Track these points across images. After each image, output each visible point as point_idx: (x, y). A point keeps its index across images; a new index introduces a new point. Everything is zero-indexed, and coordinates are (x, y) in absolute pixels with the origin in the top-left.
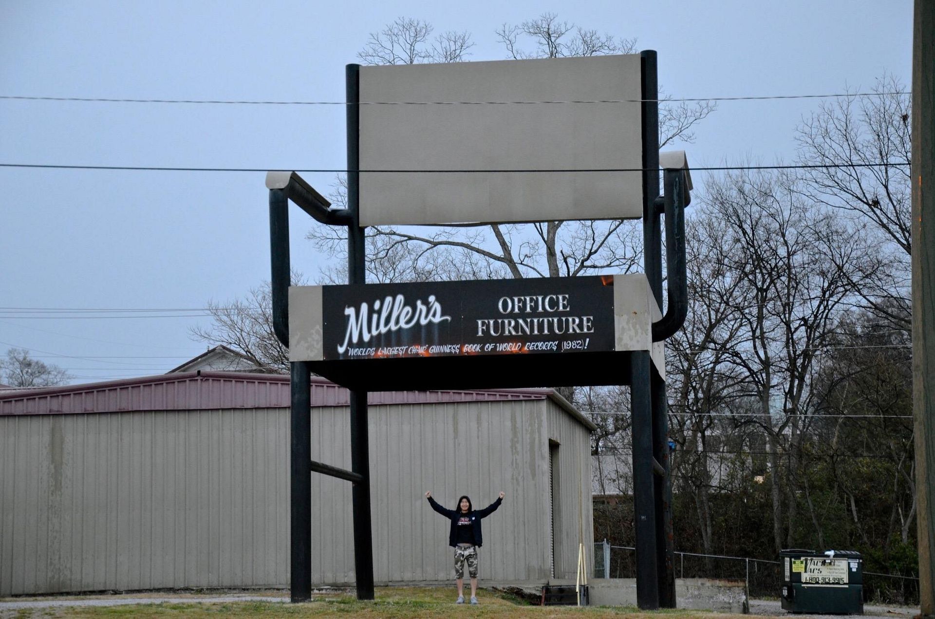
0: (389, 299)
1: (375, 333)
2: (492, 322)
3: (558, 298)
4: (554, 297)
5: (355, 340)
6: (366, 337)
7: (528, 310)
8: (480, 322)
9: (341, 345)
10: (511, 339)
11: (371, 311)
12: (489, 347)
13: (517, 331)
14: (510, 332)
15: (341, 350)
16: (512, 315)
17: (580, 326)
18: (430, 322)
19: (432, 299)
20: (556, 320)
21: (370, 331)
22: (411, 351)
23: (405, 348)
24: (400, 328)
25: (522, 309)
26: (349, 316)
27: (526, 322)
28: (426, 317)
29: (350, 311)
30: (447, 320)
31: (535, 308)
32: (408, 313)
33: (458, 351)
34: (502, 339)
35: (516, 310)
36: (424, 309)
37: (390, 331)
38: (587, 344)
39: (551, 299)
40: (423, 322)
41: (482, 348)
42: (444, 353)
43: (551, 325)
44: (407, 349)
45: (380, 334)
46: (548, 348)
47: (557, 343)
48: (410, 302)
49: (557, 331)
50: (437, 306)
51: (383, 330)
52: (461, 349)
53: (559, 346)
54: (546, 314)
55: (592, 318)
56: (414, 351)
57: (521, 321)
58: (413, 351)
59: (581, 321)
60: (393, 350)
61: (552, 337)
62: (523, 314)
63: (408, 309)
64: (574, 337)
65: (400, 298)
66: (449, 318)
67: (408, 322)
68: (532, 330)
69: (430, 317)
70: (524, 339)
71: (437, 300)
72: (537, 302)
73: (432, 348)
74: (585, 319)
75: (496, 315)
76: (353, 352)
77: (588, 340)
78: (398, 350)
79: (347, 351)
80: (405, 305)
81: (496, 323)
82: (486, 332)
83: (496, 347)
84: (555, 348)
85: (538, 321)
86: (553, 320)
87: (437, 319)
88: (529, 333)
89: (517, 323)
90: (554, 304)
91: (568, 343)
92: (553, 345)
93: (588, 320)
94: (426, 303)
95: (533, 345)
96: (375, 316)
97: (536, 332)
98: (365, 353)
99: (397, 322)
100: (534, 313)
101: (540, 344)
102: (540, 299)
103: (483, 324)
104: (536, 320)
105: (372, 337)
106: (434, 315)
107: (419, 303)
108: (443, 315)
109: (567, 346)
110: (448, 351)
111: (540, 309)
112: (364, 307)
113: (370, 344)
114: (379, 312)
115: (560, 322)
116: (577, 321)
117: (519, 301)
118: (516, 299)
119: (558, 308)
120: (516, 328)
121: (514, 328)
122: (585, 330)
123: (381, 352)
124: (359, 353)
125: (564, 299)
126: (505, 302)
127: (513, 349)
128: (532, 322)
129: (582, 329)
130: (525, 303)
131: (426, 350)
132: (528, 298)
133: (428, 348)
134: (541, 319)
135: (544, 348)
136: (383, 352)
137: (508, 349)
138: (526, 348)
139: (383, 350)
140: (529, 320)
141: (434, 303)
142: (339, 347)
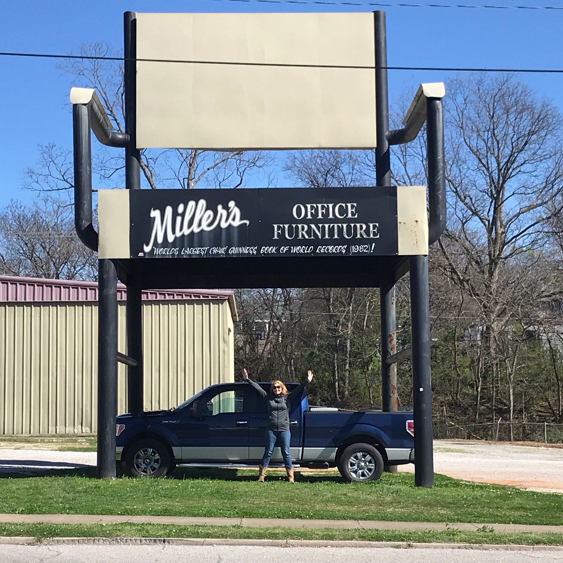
0: (192, 204)
1: (178, 234)
2: (286, 226)
3: (347, 206)
4: (344, 205)
5: (160, 240)
6: (171, 238)
7: (320, 216)
8: (276, 226)
9: (147, 245)
10: (304, 242)
11: (175, 214)
12: (284, 249)
13: (310, 236)
14: (303, 235)
15: (147, 249)
16: (305, 221)
17: (367, 231)
18: (230, 225)
19: (232, 204)
20: (345, 226)
21: (174, 232)
22: (212, 251)
23: (206, 248)
24: (202, 230)
25: (315, 215)
26: (154, 218)
27: (318, 228)
28: (226, 220)
29: (155, 214)
30: (246, 224)
31: (326, 215)
32: (209, 217)
33: (255, 252)
34: (297, 242)
35: (309, 217)
36: (225, 213)
37: (192, 232)
38: (373, 249)
39: (341, 207)
40: (224, 225)
41: (278, 250)
42: (243, 253)
43: (340, 230)
44: (208, 250)
45: (183, 235)
46: (338, 252)
47: (346, 246)
48: (211, 206)
49: (346, 237)
50: (237, 211)
51: (186, 231)
52: (258, 250)
53: (348, 250)
55: (377, 225)
56: (215, 251)
57: (313, 226)
59: (368, 227)
60: (195, 250)
61: (341, 241)
62: (315, 220)
63: (210, 213)
64: (361, 241)
65: (202, 203)
66: (247, 222)
67: (210, 225)
68: (323, 235)
69: (230, 221)
70: (316, 242)
71: (236, 205)
72: (327, 209)
73: (232, 250)
74: (371, 225)
75: (291, 220)
76: (158, 252)
77: (374, 244)
78: (200, 250)
79: (152, 250)
80: (207, 209)
81: (290, 228)
82: (282, 236)
83: (290, 249)
84: (344, 252)
85: (329, 226)
86: (342, 226)
87: (237, 223)
88: (320, 237)
89: (310, 228)
90: (343, 211)
91: (356, 247)
92: (343, 249)
93: (374, 227)
94: (226, 207)
95: (325, 248)
96: (179, 219)
97: (327, 237)
98: (169, 252)
99: (200, 225)
100: (326, 219)
101: (330, 248)
102: (331, 206)
103: (279, 228)
104: (327, 226)
105: (176, 238)
106: (234, 219)
107: (220, 207)
108: (241, 219)
109: (355, 249)
110: (246, 252)
111: (331, 216)
112: (169, 210)
113: (174, 244)
114: (183, 215)
115: (349, 227)
116: (364, 227)
117: (312, 207)
118: (309, 206)
119: (347, 215)
120: (309, 232)
121: (306, 232)
122: (372, 236)
123: (184, 252)
124: (164, 253)
125: (352, 207)
126: (299, 209)
127: (306, 252)
128: (324, 227)
129: (368, 235)
130: (317, 210)
131: (227, 251)
132: (320, 206)
133: (228, 249)
134: (331, 225)
135: (334, 251)
136: (186, 252)
137: (302, 251)
138: (318, 251)
139: (186, 250)
140: (320, 225)
141: (234, 208)
142: (145, 247)
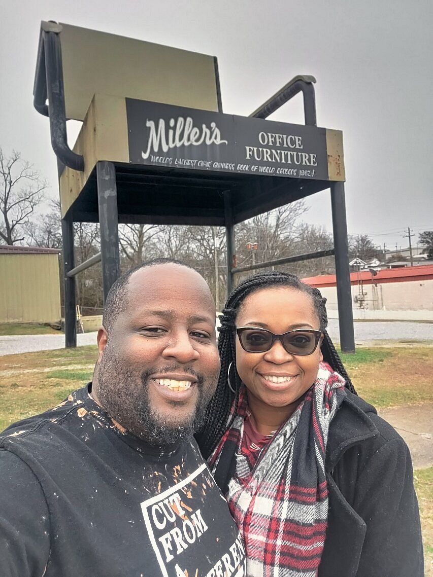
0: (181, 119)
1: (172, 145)
2: (255, 149)
3: (295, 139)
4: (293, 137)
5: (156, 149)
6: (165, 149)
7: (278, 145)
8: (247, 148)
9: (145, 152)
10: (267, 164)
11: (167, 127)
12: (254, 168)
13: (272, 159)
14: (267, 158)
15: (145, 156)
16: (267, 146)
17: (309, 160)
18: (213, 143)
19: (213, 125)
20: (295, 153)
21: (167, 143)
22: (200, 164)
23: (195, 161)
24: (191, 145)
25: (274, 143)
26: (149, 128)
27: (277, 153)
28: (210, 138)
29: (150, 124)
30: (225, 143)
31: (282, 144)
32: (196, 133)
33: (233, 169)
34: (263, 163)
35: (271, 144)
36: (208, 132)
37: (183, 145)
38: (313, 174)
39: (291, 138)
40: (208, 142)
41: (250, 168)
42: (224, 169)
43: (292, 157)
44: (197, 162)
45: (176, 147)
46: (291, 174)
47: (296, 170)
48: (197, 125)
49: (296, 162)
50: (217, 131)
51: (179, 144)
52: (235, 167)
53: (298, 173)
54: (288, 149)
55: (315, 156)
57: (273, 151)
58: (202, 164)
59: (310, 156)
60: (186, 161)
61: (292, 166)
63: (196, 129)
64: (306, 168)
65: (189, 120)
66: (227, 142)
67: (197, 141)
68: (281, 159)
69: (213, 139)
70: (276, 165)
71: (217, 126)
72: (283, 139)
73: (215, 164)
74: (312, 155)
75: (258, 145)
76: (156, 160)
77: (314, 170)
78: (190, 162)
79: (150, 157)
80: (193, 127)
81: (258, 151)
82: (252, 156)
83: (259, 168)
84: (295, 174)
86: (293, 154)
87: (218, 142)
88: (279, 161)
89: (271, 152)
90: (293, 142)
91: (303, 172)
92: (294, 172)
94: (209, 127)
95: (282, 170)
96: (171, 132)
97: (283, 161)
98: (164, 161)
99: (189, 139)
100: (282, 148)
101: (286, 170)
102: (285, 136)
103: (250, 150)
104: (283, 152)
105: (169, 148)
106: (216, 138)
107: (204, 126)
108: (221, 139)
110: (227, 167)
111: (285, 145)
112: (162, 123)
113: (168, 154)
114: (174, 128)
115: (297, 155)
116: (307, 156)
117: (272, 136)
118: (270, 135)
119: (296, 146)
120: (271, 156)
121: (269, 155)
122: (312, 164)
123: (177, 162)
124: (160, 161)
125: (299, 139)
126: (263, 136)
127: (269, 172)
128: (281, 153)
129: (310, 163)
130: (275, 139)
131: (211, 165)
132: (277, 135)
133: (213, 163)
134: (286, 152)
135: (289, 173)
136: (179, 162)
137: (267, 171)
138: (278, 172)
139: (178, 160)
140: (279, 151)
141: (215, 129)
142: (143, 154)
